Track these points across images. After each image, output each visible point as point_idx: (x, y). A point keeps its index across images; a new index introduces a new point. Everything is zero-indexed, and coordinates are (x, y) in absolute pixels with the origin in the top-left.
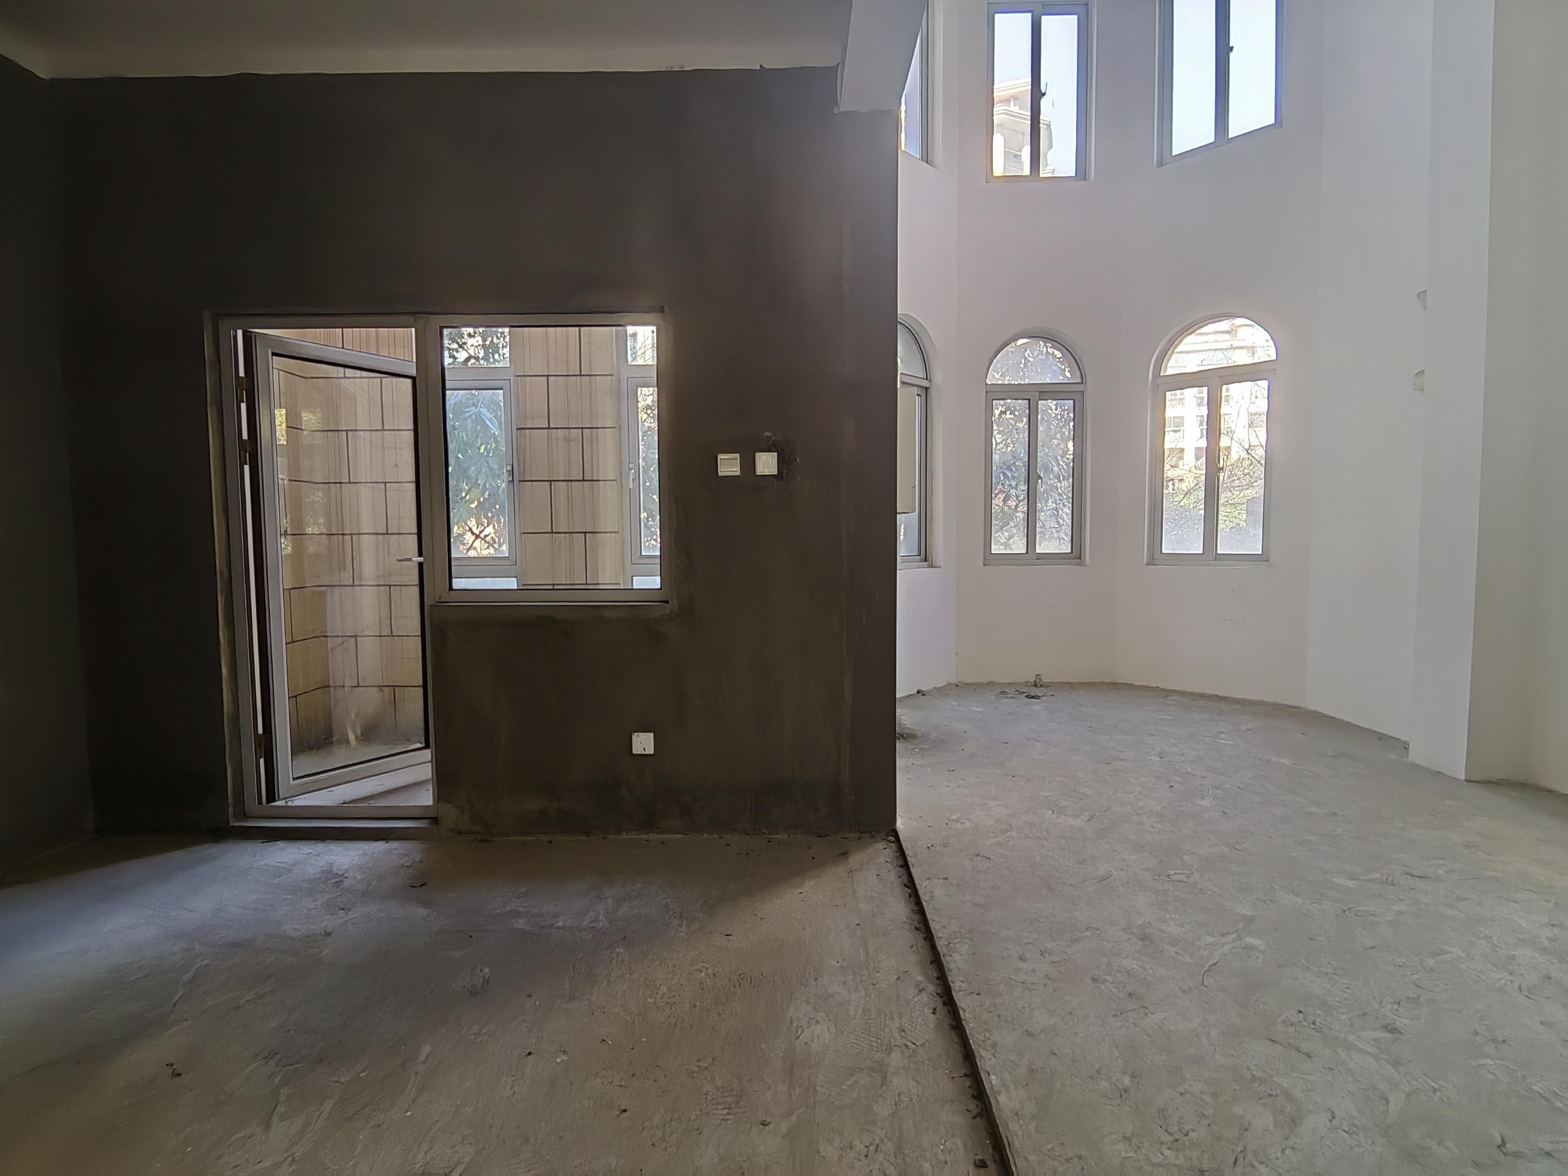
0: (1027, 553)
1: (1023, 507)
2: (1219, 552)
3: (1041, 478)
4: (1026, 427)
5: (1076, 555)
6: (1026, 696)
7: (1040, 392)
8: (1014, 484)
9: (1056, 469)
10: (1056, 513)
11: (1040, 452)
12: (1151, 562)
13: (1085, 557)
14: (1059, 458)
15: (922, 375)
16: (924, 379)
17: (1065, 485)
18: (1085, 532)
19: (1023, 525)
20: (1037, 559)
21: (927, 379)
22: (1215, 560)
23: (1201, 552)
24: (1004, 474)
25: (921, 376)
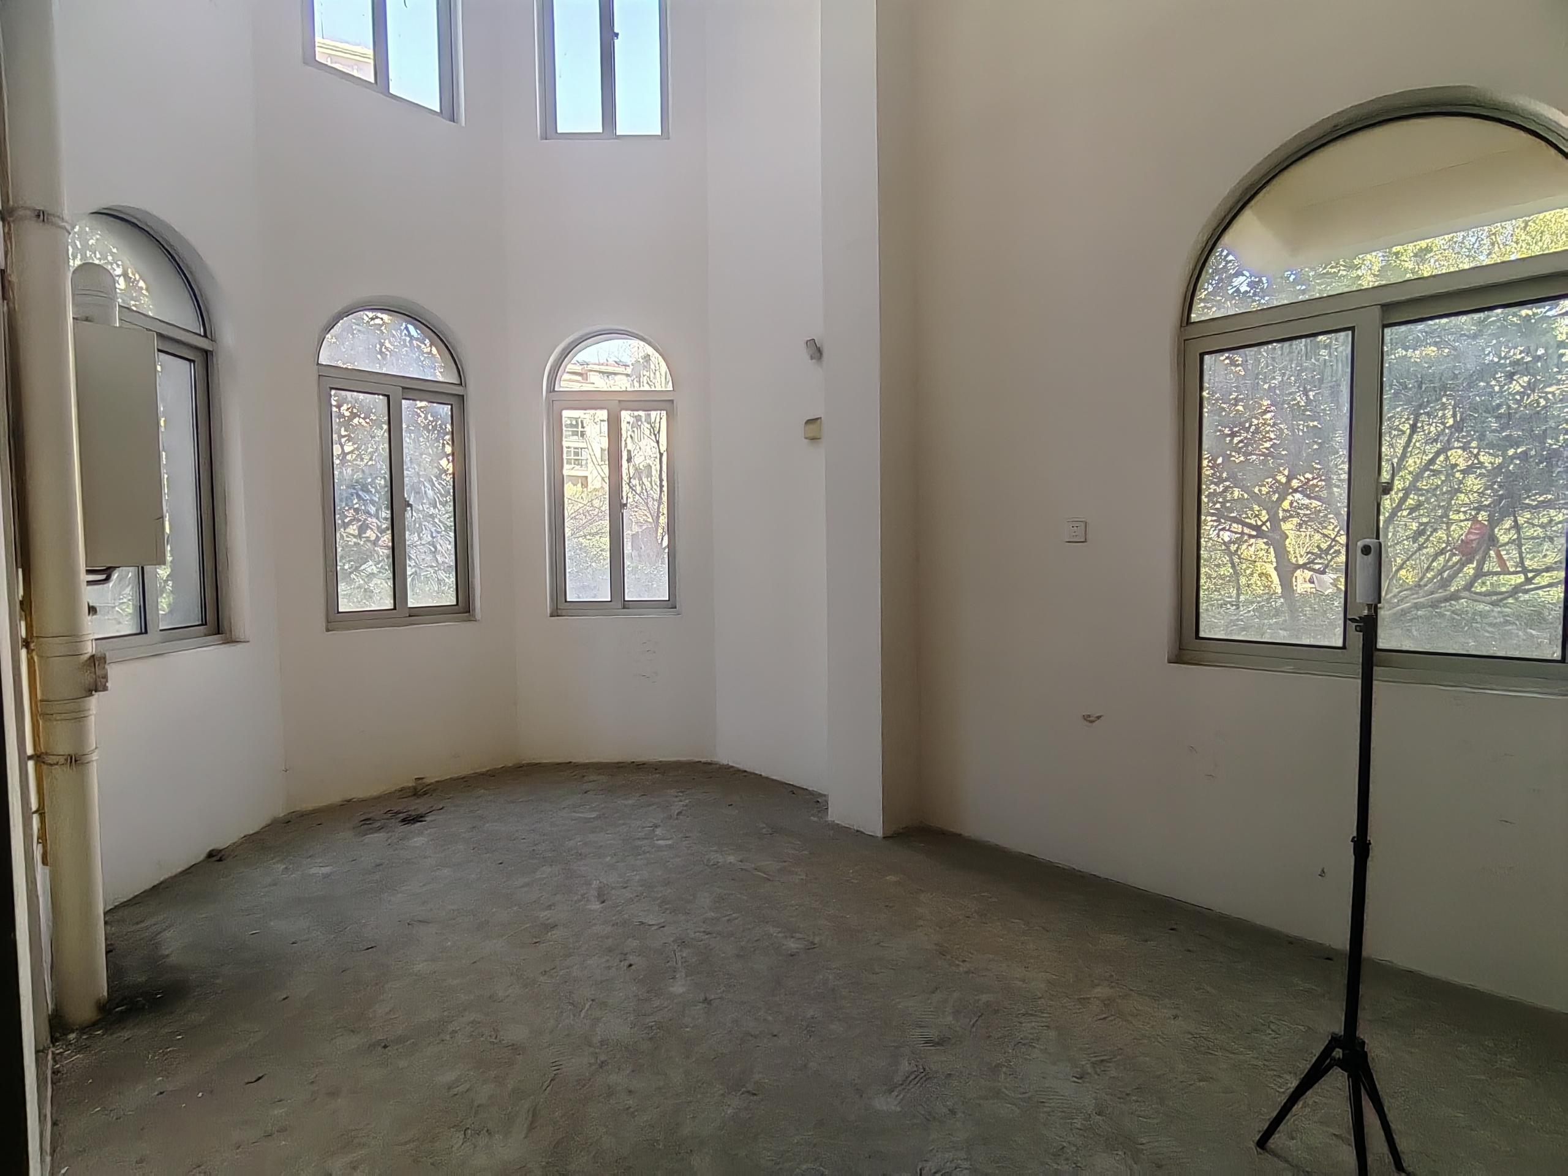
0: (395, 608)
1: (386, 538)
2: (626, 599)
3: (410, 506)
4: (386, 435)
5: (464, 607)
6: (403, 820)
7: (404, 388)
8: (373, 510)
9: (430, 493)
10: (433, 549)
11: (407, 470)
12: (555, 613)
13: (474, 609)
14: (434, 479)
15: (196, 326)
16: (200, 335)
17: (445, 514)
18: (473, 577)
19: (387, 563)
20: (410, 616)
21: (205, 336)
22: (624, 608)
23: (609, 600)
24: (359, 497)
25: (198, 332)
